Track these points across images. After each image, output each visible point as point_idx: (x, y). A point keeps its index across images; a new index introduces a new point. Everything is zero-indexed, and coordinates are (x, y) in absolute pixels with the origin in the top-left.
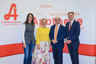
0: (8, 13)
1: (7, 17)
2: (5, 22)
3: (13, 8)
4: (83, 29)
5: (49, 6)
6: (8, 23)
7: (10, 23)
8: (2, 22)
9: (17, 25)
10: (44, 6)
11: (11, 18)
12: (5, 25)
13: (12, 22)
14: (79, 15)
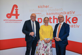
0: (10, 13)
1: (9, 16)
2: (7, 20)
3: (15, 8)
4: (78, 27)
5: (46, 7)
6: (10, 21)
7: (11, 21)
8: (4, 20)
9: (19, 22)
10: (42, 7)
11: (12, 16)
12: (7, 22)
13: (14, 20)
14: (74, 13)
